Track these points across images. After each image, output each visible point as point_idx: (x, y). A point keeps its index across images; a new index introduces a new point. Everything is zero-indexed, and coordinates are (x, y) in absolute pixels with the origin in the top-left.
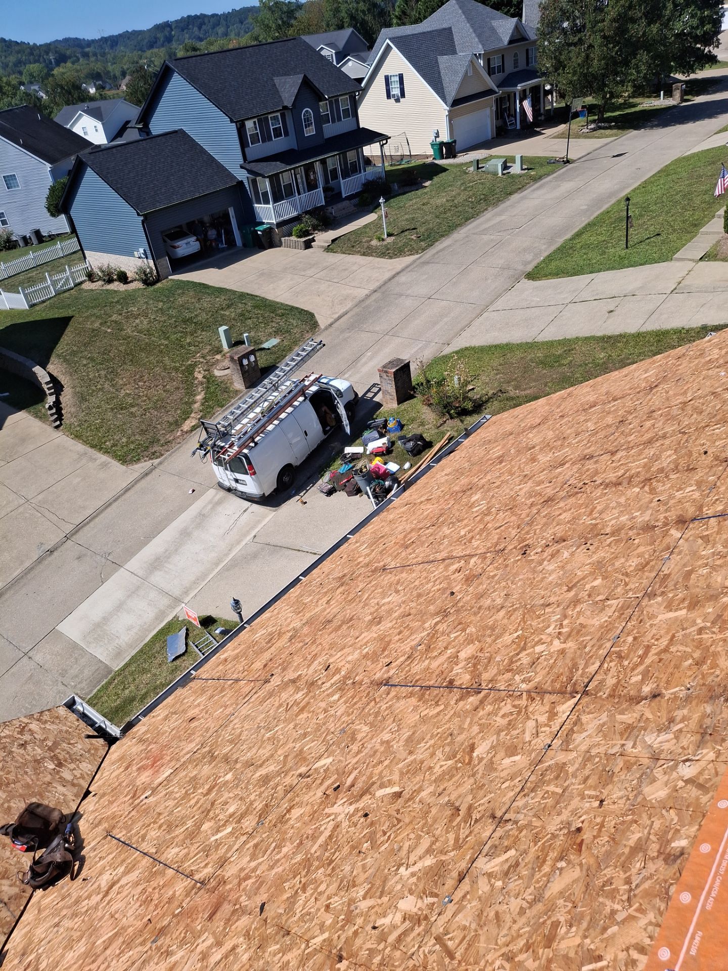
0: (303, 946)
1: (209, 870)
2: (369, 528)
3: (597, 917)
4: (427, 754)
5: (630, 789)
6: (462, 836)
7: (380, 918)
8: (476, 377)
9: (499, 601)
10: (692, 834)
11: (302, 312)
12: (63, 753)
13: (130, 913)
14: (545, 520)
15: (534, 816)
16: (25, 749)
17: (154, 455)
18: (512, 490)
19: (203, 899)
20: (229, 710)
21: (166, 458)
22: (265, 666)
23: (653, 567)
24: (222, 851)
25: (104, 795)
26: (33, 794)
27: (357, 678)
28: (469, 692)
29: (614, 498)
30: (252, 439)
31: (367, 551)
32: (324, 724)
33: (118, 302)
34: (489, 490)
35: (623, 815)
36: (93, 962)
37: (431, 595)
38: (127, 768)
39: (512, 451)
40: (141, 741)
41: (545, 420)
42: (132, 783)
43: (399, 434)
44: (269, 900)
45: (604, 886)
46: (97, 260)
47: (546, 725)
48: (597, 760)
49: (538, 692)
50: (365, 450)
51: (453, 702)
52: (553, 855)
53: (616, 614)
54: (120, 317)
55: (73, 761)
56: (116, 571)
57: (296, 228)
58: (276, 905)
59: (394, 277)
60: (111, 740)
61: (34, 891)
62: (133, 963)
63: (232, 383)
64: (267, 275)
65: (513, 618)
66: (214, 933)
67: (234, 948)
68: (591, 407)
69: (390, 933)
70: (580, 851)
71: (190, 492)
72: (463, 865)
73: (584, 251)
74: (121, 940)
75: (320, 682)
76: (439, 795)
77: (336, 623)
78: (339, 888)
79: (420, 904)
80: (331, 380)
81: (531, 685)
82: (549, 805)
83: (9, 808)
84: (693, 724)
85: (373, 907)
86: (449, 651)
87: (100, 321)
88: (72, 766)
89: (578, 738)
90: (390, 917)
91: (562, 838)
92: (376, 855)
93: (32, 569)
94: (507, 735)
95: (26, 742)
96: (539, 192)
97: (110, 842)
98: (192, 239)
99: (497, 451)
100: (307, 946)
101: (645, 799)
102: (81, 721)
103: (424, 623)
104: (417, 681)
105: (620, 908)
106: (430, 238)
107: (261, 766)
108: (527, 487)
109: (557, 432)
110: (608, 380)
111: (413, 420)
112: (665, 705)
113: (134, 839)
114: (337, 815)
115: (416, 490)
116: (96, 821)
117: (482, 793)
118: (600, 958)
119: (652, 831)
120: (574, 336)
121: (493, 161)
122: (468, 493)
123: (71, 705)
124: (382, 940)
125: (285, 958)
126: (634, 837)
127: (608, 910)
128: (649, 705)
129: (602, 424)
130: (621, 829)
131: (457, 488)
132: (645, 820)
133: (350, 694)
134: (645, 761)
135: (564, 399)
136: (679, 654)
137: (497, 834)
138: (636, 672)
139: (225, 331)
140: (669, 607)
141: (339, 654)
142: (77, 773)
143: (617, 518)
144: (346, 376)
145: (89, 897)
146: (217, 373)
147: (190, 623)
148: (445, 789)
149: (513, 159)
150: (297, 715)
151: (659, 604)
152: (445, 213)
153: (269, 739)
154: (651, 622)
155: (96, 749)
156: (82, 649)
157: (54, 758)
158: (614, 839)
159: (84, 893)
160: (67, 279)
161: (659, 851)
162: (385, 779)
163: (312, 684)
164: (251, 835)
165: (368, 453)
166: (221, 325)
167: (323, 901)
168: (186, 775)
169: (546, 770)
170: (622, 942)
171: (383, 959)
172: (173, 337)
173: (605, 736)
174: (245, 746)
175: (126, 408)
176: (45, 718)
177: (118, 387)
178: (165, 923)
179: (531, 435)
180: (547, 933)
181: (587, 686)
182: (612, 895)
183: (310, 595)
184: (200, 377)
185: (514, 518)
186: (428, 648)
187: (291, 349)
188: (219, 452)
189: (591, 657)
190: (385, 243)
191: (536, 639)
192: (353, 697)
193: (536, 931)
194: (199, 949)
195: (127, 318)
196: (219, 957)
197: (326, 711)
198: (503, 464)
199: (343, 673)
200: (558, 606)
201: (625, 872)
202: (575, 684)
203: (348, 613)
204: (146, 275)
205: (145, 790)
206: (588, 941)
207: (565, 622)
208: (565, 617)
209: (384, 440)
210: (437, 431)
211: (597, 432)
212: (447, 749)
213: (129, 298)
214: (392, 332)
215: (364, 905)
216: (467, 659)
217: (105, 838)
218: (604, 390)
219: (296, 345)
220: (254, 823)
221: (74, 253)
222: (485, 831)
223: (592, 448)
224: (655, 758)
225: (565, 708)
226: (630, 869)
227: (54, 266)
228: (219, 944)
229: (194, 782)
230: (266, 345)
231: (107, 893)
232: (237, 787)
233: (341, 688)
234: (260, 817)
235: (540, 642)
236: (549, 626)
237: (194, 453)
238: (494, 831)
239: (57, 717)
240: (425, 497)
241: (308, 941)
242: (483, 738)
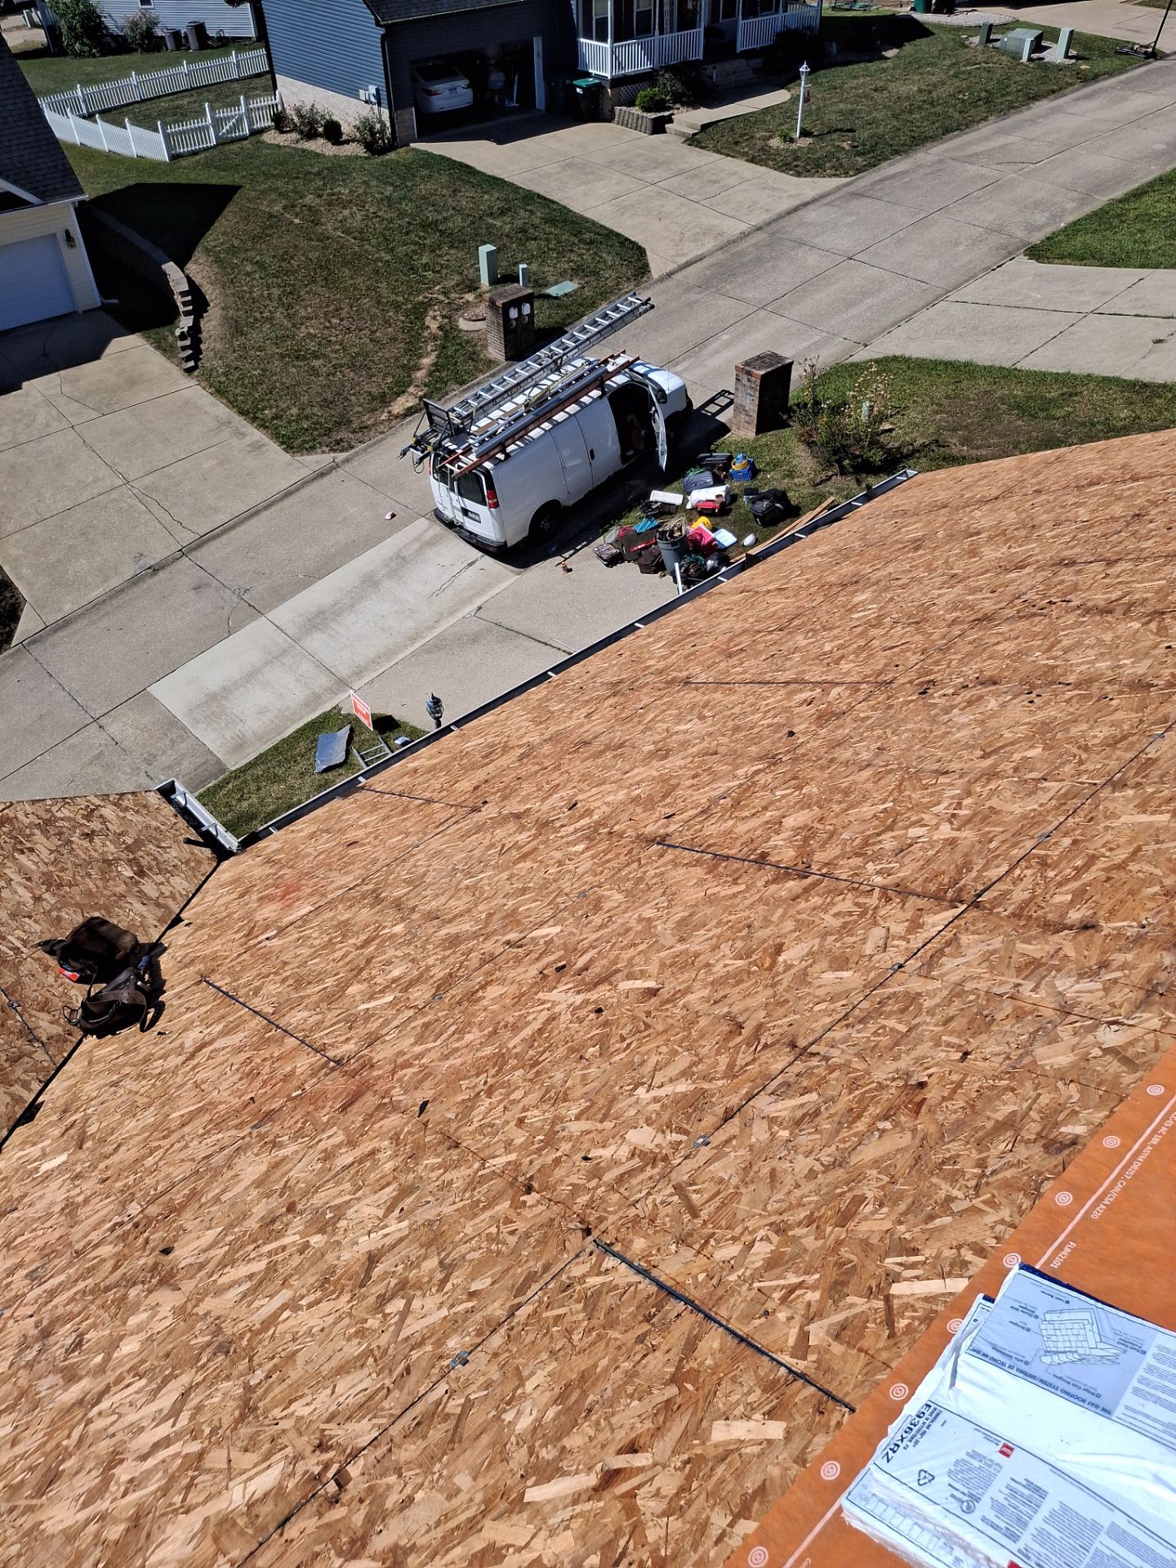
0: (476, 1165)
1: (351, 1047)
2: (673, 618)
3: (924, 1201)
4: (706, 946)
5: (1014, 1046)
6: (740, 1062)
7: (596, 1147)
8: (900, 411)
9: (865, 756)
10: (1097, 1121)
11: (625, 242)
12: (148, 858)
13: (225, 1085)
14: (970, 648)
15: (856, 1055)
16: (91, 841)
17: (338, 446)
18: (925, 594)
19: (336, 1084)
20: (414, 839)
21: (357, 454)
22: (476, 788)
23: (1133, 744)
24: (373, 1026)
25: (202, 926)
26: (97, 907)
27: (616, 828)
28: (789, 874)
29: (1093, 631)
30: (502, 446)
31: (664, 652)
32: (556, 881)
33: (319, 173)
34: (886, 589)
35: (994, 1078)
36: (164, 1137)
37: (756, 730)
38: (242, 895)
39: (941, 534)
40: (269, 861)
41: (1007, 492)
42: (248, 916)
43: (747, 484)
44: (435, 1100)
45: (943, 1163)
46: (294, 94)
47: (901, 938)
48: (972, 997)
49: (902, 891)
50: (685, 501)
51: (760, 884)
52: (873, 1110)
53: (1054, 802)
54: (318, 201)
55: (160, 872)
56: (253, 619)
57: (645, 92)
58: (445, 1106)
59: (796, 209)
60: (222, 854)
61: (85, 1036)
62: (223, 1149)
63: (485, 346)
64: (580, 168)
65: (882, 782)
66: (346, 1129)
67: (373, 1153)
68: (1091, 484)
69: (609, 1169)
70: (917, 1112)
71: (388, 516)
72: (734, 1100)
73: (1139, 226)
74: (207, 1117)
75: (558, 824)
76: (715, 1002)
77: (596, 746)
78: (542, 1100)
79: (659, 1139)
80: (652, 370)
81: (890, 880)
82: (881, 1044)
83: (59, 919)
84: (1137, 976)
85: (588, 1132)
86: (768, 814)
87: (284, 202)
88: (160, 878)
89: (948, 963)
90: (612, 1148)
91: (893, 1091)
92: (606, 1066)
93: (121, 591)
94: (836, 940)
95: (93, 831)
96: (1086, 105)
97: (203, 991)
98: (462, 84)
99: (914, 530)
100: (483, 1166)
101: (1034, 1062)
102: (180, 818)
103: (737, 767)
104: (709, 846)
105: (960, 1195)
106: (875, 153)
107: (450, 921)
108: (952, 594)
109: (1024, 515)
110: (1131, 445)
111: (776, 465)
112: (1100, 943)
113: (242, 992)
114: (554, 1004)
115: (763, 572)
116: (187, 960)
117: (781, 1011)
118: (915, 1251)
119: (1035, 1106)
120: (1085, 372)
121: (1018, 33)
122: (851, 589)
123: (167, 792)
124: (595, 1177)
125: (448, 1177)
126: (1003, 1110)
127: (942, 1195)
128: (1074, 938)
129: (1102, 515)
130: (988, 1095)
131: (833, 579)
132: (1028, 1089)
133: (602, 847)
134: (1048, 1013)
135: (1048, 464)
136: (1141, 875)
137: (795, 1069)
138: (1064, 889)
139: (489, 254)
140: (1143, 806)
141: (594, 791)
142: (166, 890)
143: (1092, 663)
144: (679, 368)
145: (165, 1057)
146: (463, 324)
147: (357, 720)
148: (725, 997)
149: (1053, 34)
150: (515, 863)
151: (1128, 800)
152: (911, 112)
153: (467, 888)
154: (1108, 823)
155: (199, 862)
156: (185, 729)
157: (132, 862)
158: (973, 1107)
159: (157, 1051)
160: (240, 120)
161: (1038, 1134)
162: (637, 969)
163: (546, 824)
164: (420, 1011)
165: (689, 506)
166: (485, 243)
167: (515, 1112)
168: (333, 918)
169: (889, 998)
170: (953, 1237)
171: (592, 1200)
172: (401, 250)
173: (992, 968)
174: (429, 892)
175: (305, 358)
176: (125, 803)
177: (297, 319)
178: (275, 1105)
179: (978, 514)
180: (843, 1207)
181: (979, 895)
182: (954, 1178)
183: (561, 701)
184: (434, 326)
185: (918, 637)
186: (737, 805)
187: (593, 305)
188: (444, 459)
189: (997, 856)
190: (794, 146)
191: (914, 818)
192: (606, 852)
193: (827, 1203)
194: (321, 1146)
195: (330, 204)
196: (350, 1160)
197: (560, 863)
198: (920, 552)
199: (596, 817)
200: (961, 777)
201: (981, 1152)
202: (961, 889)
203: (618, 736)
204: (373, 134)
205: (267, 928)
206: (902, 1228)
207: (966, 802)
208: (969, 794)
209: (720, 490)
210: (812, 491)
211: (1092, 526)
212: (739, 944)
213: (339, 170)
214: (772, 306)
215: (576, 1127)
216: (797, 830)
217: (198, 983)
218: (1120, 460)
219: (604, 299)
220: (428, 996)
221: (258, 75)
222: (776, 1061)
223: (1077, 550)
224: (1065, 1010)
225: (937, 920)
226: (989, 1149)
227: (222, 93)
228: (352, 1144)
229: (344, 928)
230: (553, 291)
231: (192, 1055)
232: (410, 944)
233: (591, 836)
234: (438, 988)
235: (919, 823)
236: (939, 803)
237: (404, 453)
238: (791, 1064)
239: (145, 806)
240: (777, 585)
241: (484, 1160)
242: (798, 940)
